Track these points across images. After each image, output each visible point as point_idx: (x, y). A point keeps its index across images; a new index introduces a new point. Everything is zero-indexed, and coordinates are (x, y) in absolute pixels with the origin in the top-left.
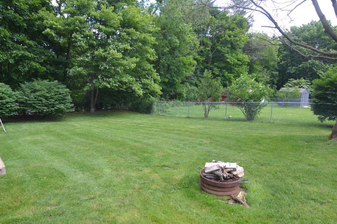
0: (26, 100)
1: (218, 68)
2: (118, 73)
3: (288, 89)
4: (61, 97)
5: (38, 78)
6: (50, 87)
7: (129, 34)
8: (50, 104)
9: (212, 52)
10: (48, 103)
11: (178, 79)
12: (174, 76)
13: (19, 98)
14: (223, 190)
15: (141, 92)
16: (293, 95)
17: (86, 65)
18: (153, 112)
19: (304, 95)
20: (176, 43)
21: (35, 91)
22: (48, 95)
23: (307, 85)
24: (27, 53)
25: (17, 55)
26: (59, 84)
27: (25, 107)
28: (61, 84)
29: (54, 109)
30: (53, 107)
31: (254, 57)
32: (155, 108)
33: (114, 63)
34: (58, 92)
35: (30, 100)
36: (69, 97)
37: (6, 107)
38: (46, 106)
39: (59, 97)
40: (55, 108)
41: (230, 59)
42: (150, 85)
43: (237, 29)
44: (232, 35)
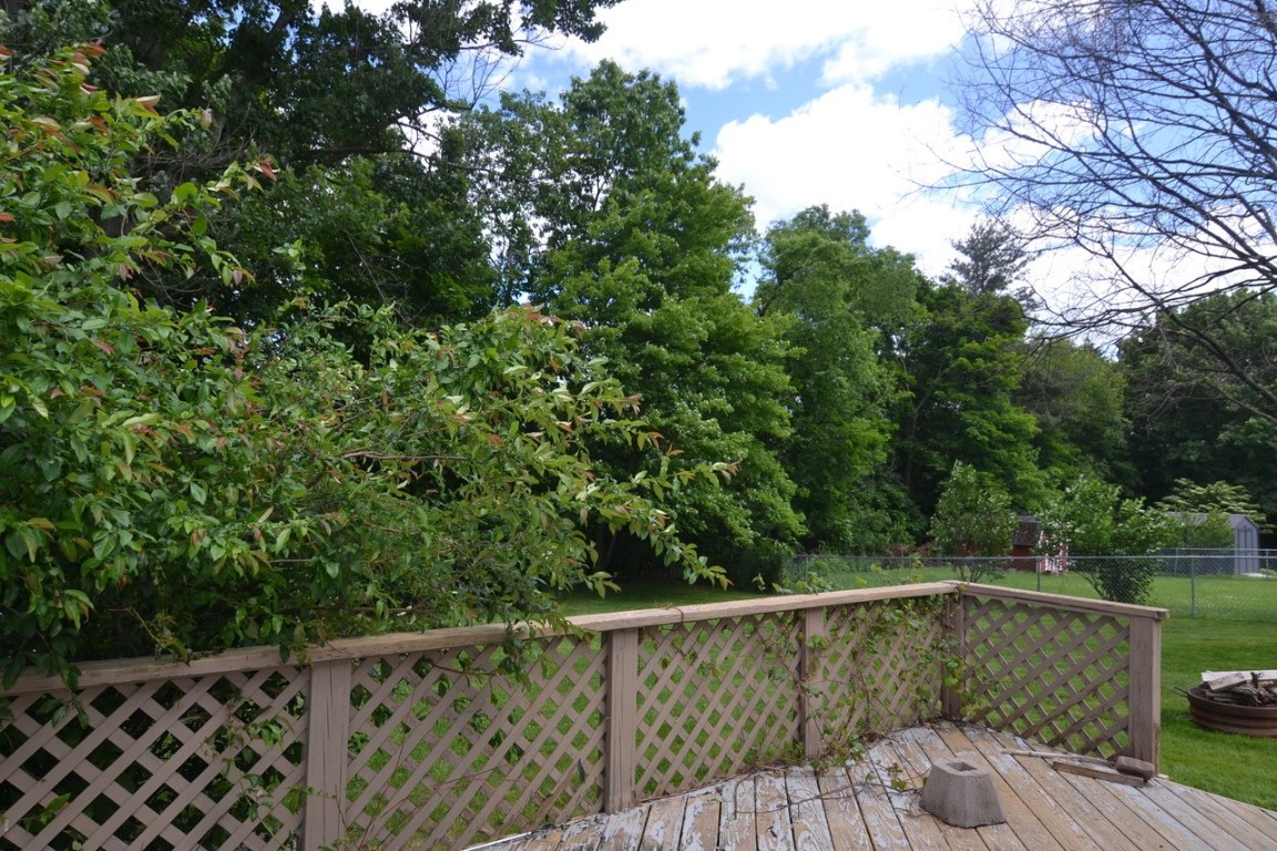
1: (943, 452)
3: (1185, 516)
7: (722, 368)
9: (917, 405)
11: (838, 489)
12: (826, 478)
14: (1260, 724)
15: (747, 535)
16: (1208, 534)
19: (1242, 534)
20: (841, 386)
23: (1238, 501)
31: (1050, 417)
41: (980, 426)
42: (772, 505)
43: (993, 336)
44: (980, 356)
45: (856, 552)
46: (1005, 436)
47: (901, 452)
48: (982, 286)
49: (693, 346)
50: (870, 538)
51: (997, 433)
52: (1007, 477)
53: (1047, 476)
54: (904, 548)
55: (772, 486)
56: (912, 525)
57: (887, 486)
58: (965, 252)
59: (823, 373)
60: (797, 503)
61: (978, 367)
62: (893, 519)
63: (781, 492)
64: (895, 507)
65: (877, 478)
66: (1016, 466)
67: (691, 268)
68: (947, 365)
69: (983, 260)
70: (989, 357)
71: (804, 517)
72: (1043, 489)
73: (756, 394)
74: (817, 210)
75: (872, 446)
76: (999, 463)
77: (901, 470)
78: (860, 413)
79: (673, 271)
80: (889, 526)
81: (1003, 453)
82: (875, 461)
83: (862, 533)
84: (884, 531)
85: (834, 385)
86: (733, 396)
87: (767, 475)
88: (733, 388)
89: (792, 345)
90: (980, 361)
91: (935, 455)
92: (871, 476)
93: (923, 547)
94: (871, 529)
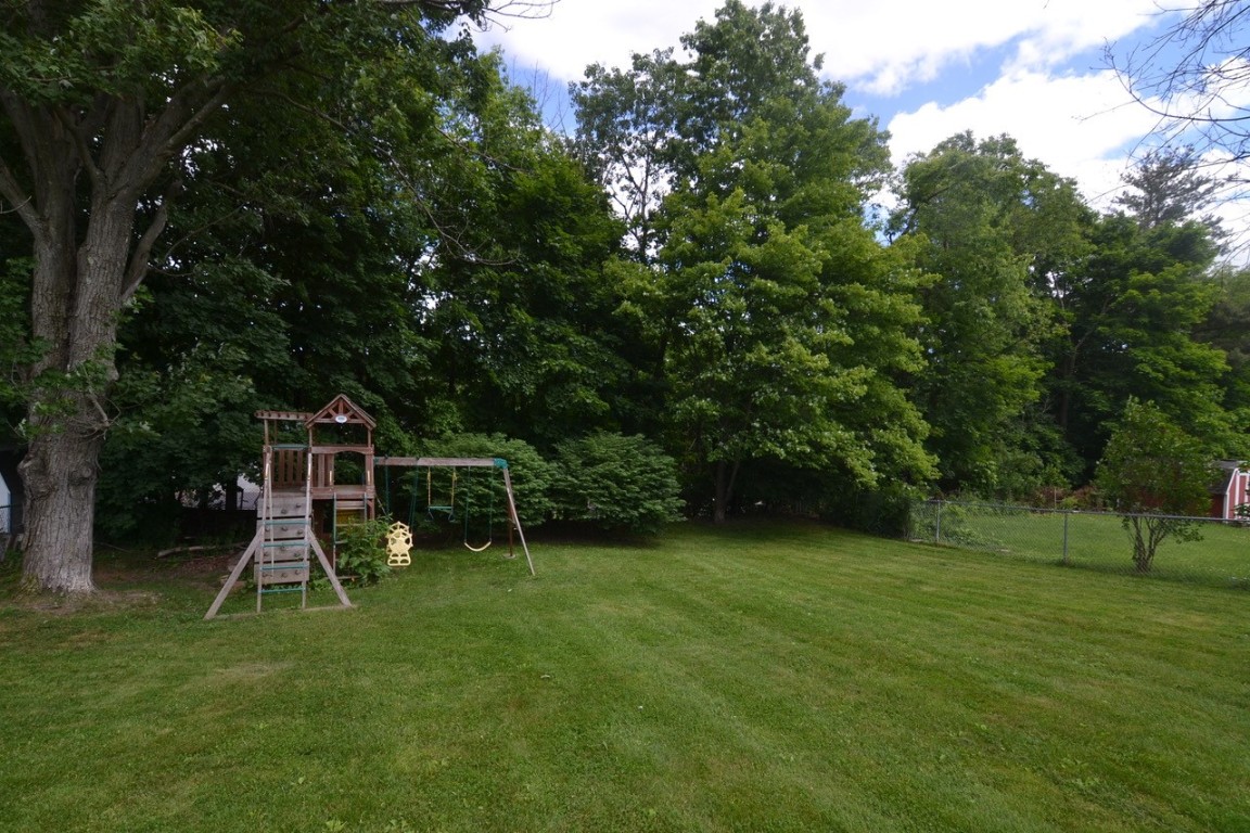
0: (572, 485)
1: (1106, 390)
2: (808, 415)
4: (655, 480)
5: (597, 428)
6: (628, 451)
7: (841, 299)
8: (629, 500)
9: (1076, 343)
10: (624, 495)
11: (978, 429)
12: (965, 419)
13: (557, 480)
15: (870, 476)
17: (718, 392)
18: (912, 534)
20: (985, 316)
21: (591, 462)
22: (625, 474)
24: (573, 365)
25: (551, 369)
26: (647, 441)
27: (569, 503)
28: (653, 443)
29: (636, 513)
30: (635, 508)
31: (1242, 355)
32: (917, 518)
33: (799, 383)
34: (647, 464)
35: (581, 487)
36: (672, 481)
37: (529, 502)
38: (617, 503)
39: (650, 479)
40: (641, 510)
41: (1151, 362)
42: (901, 448)
43: (1172, 265)
44: (1155, 286)
45: (1002, 495)
46: (1185, 373)
47: (1057, 393)
48: (1157, 219)
49: (807, 278)
50: (1018, 480)
51: (1173, 369)
52: (1184, 417)
53: (1235, 418)
54: (1057, 491)
55: (901, 426)
56: (1068, 468)
57: (1039, 427)
58: (1137, 184)
59: (963, 303)
60: (931, 445)
61: (1152, 301)
62: (1046, 461)
63: (912, 434)
64: (1047, 448)
65: (1027, 418)
66: (1195, 407)
67: (809, 196)
68: (1114, 299)
69: (1157, 190)
70: (1167, 286)
71: (937, 460)
72: (1229, 433)
73: (881, 326)
74: (960, 137)
75: (1022, 384)
76: (1177, 403)
77: (1056, 410)
78: (1008, 350)
79: (788, 201)
80: (1040, 468)
81: (1181, 392)
82: (1025, 399)
83: (1009, 475)
84: (1034, 473)
85: (977, 316)
86: (853, 328)
87: (895, 415)
88: (855, 319)
89: (924, 272)
90: (1154, 292)
91: (1097, 394)
92: (1020, 417)
93: (1081, 490)
94: (1019, 471)
